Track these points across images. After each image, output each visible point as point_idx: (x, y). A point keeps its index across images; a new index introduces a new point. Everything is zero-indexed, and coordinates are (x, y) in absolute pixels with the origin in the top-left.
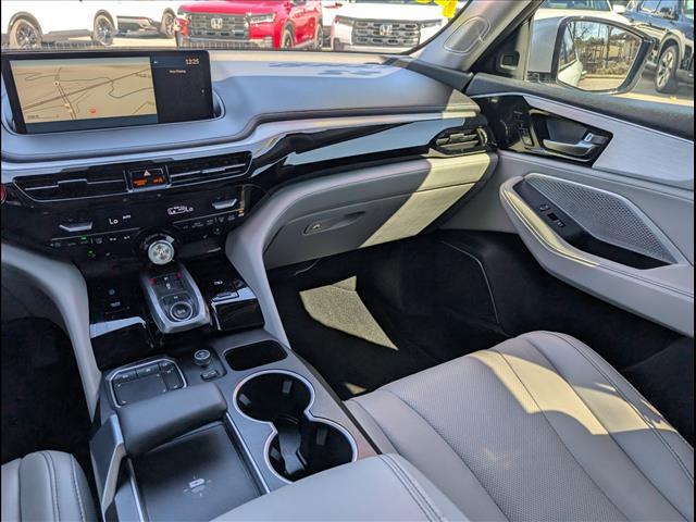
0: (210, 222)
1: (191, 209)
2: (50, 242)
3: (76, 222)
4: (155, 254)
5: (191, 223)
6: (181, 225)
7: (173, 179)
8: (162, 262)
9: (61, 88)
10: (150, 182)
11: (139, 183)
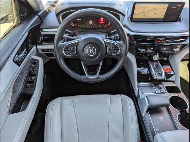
0: (170, 53)
1: (167, 49)
2: (134, 51)
3: (142, 48)
4: (155, 58)
5: (165, 52)
6: (163, 52)
7: (167, 41)
8: (155, 60)
9: (144, 11)
10: (161, 41)
11: (159, 41)
